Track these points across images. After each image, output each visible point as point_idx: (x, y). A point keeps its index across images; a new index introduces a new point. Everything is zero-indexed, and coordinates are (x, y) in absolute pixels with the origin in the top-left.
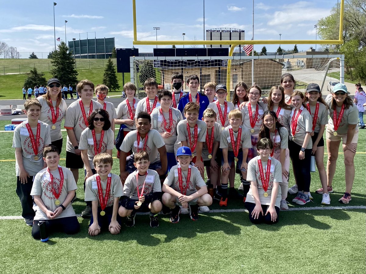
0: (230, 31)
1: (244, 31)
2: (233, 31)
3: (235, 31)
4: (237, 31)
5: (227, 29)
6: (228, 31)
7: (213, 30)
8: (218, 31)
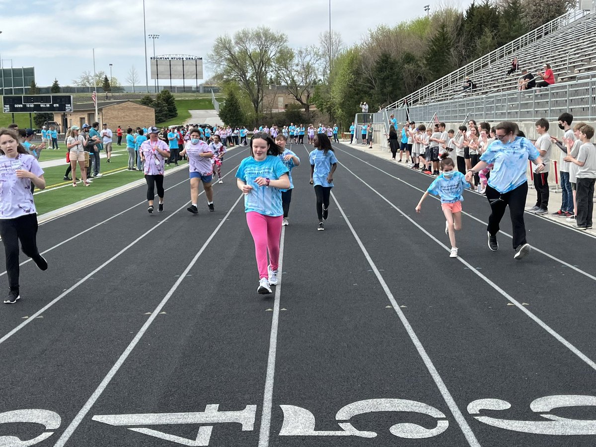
0: (183, 59)
1: (201, 59)
2: (187, 59)
3: (190, 58)
4: (192, 59)
5: (178, 56)
6: (180, 59)
7: (159, 57)
8: (166, 59)
